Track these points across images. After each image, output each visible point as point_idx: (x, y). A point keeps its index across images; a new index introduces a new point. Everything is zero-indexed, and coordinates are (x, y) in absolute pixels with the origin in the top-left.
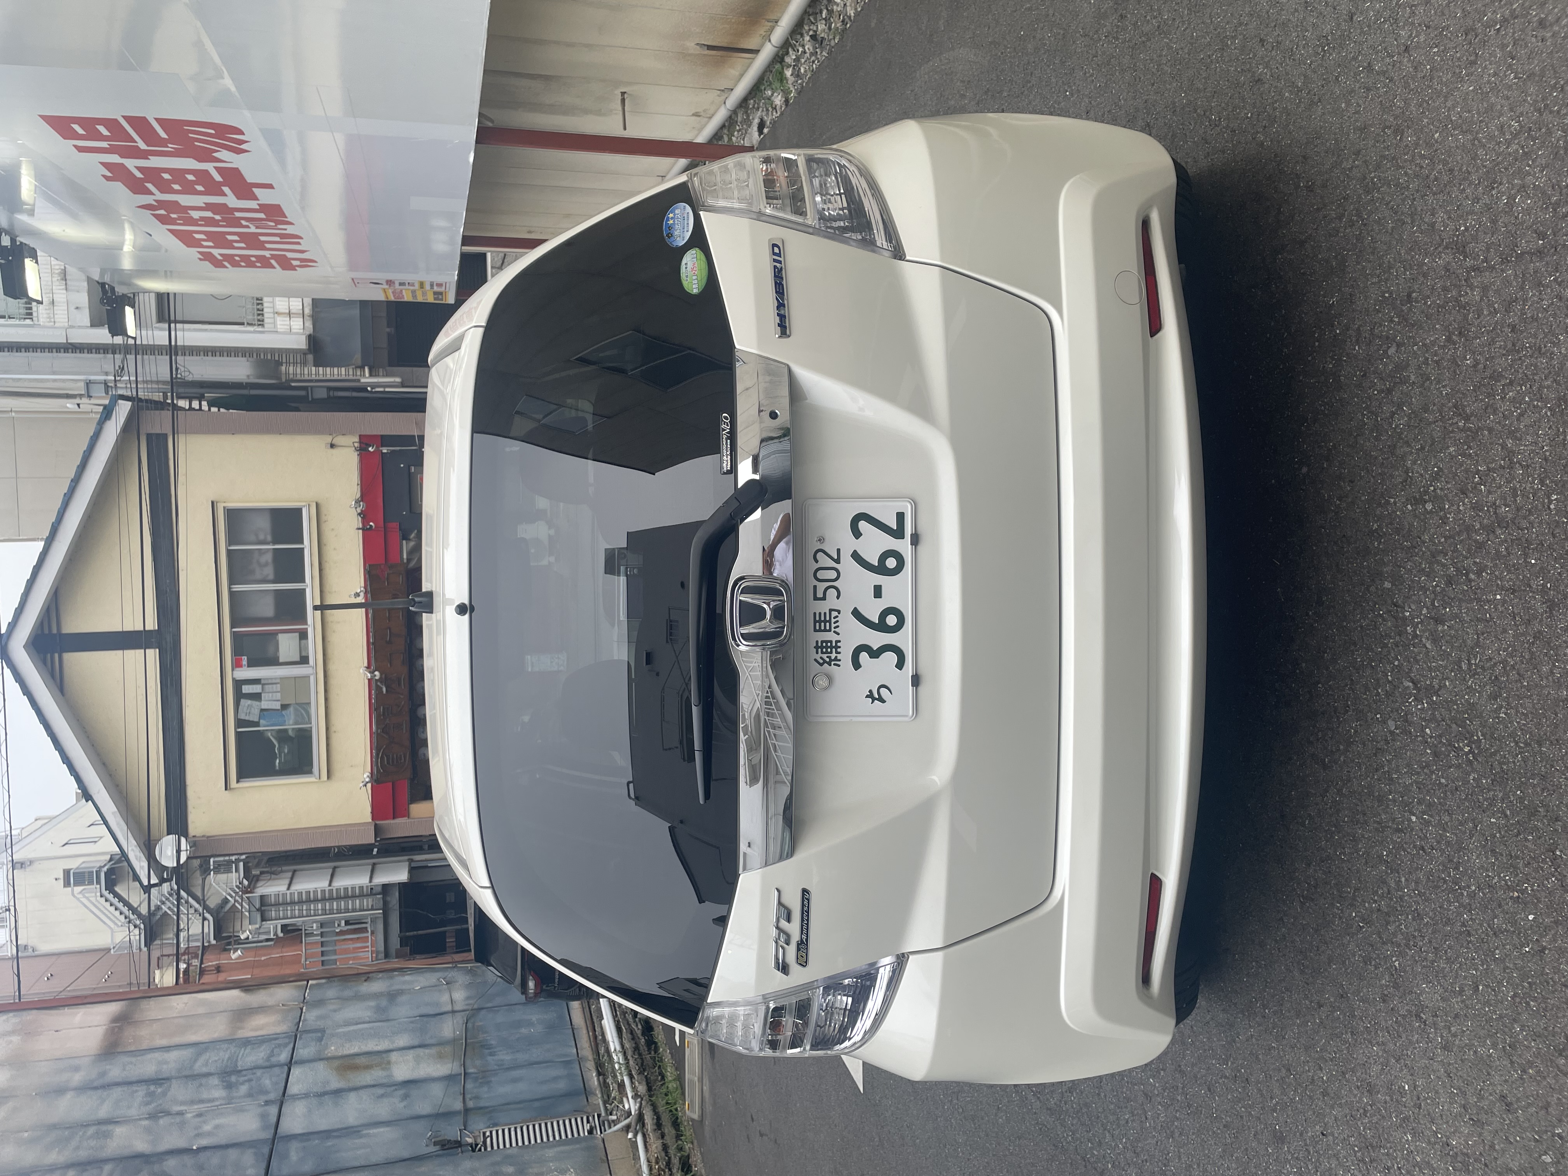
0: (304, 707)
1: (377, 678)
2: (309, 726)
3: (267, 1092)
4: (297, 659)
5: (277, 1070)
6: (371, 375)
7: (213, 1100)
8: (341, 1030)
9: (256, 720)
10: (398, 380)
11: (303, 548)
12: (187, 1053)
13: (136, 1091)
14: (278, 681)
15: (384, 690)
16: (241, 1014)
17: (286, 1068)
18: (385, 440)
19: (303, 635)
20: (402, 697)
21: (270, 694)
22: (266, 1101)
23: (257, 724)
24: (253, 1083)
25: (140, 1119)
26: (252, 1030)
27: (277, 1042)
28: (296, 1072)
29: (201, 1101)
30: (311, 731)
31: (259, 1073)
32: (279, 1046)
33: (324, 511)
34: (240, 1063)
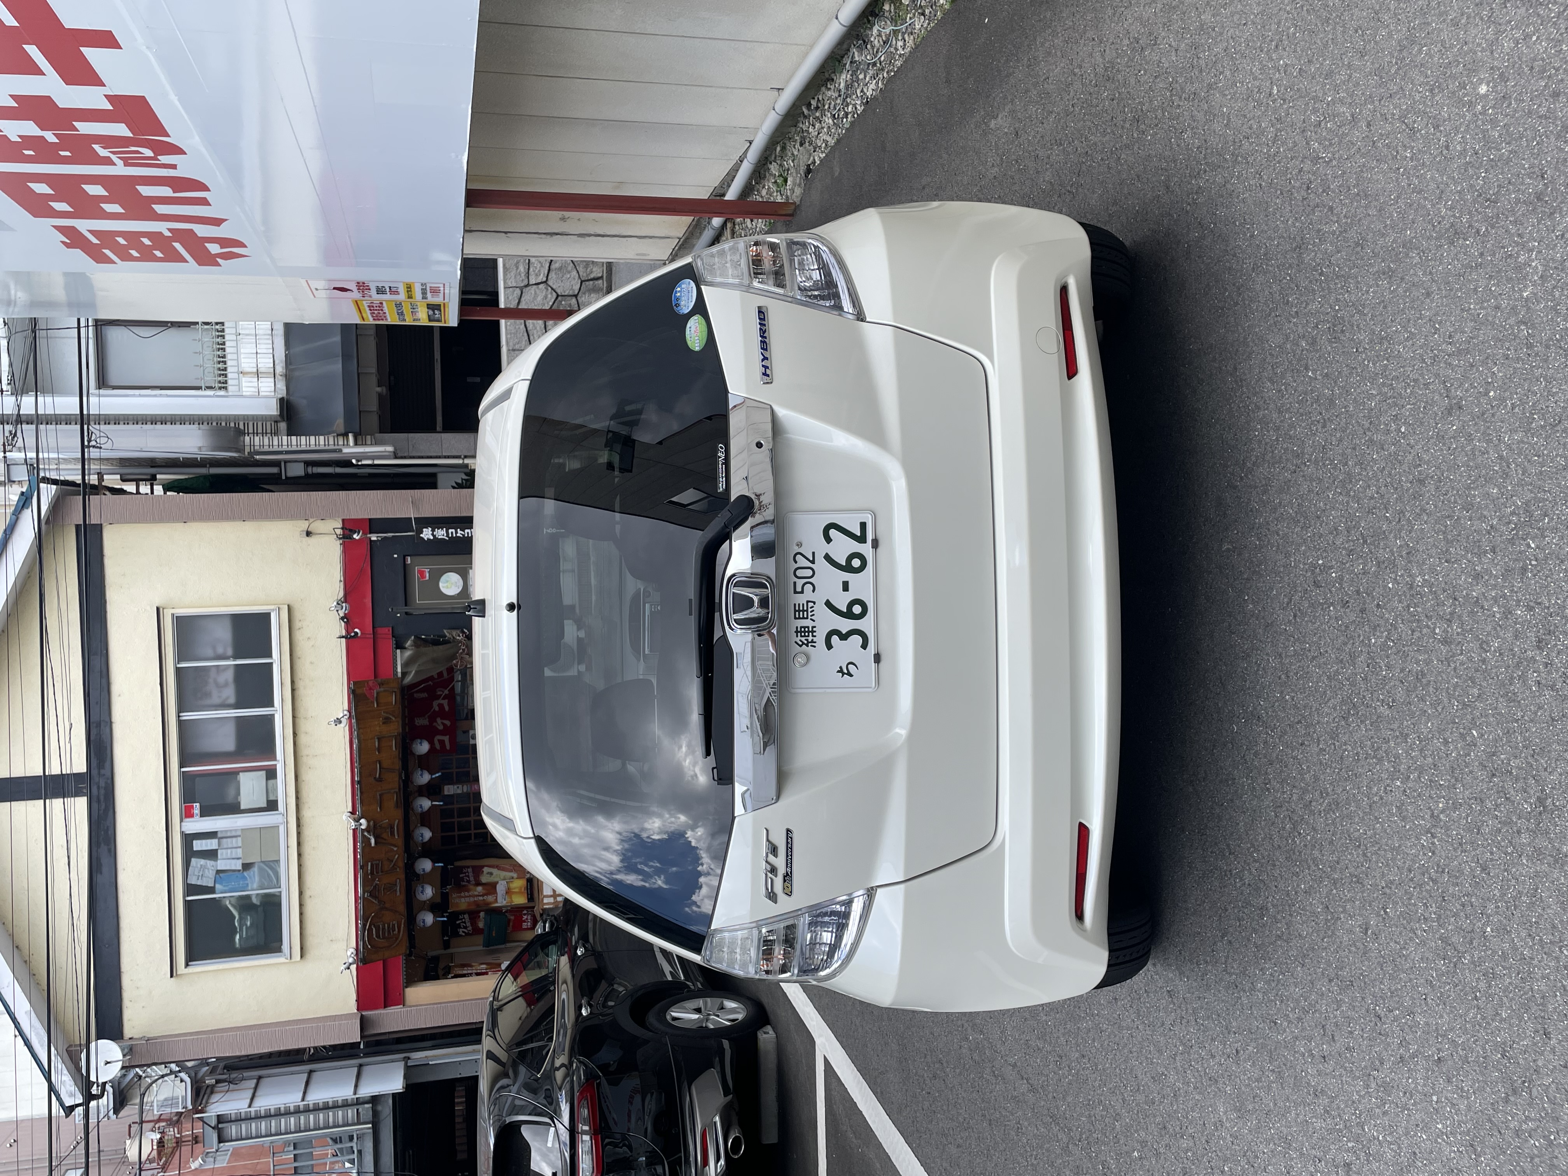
0: (273, 865)
1: (363, 827)
2: (279, 890)
4: (264, 805)
6: (356, 444)
9: (211, 884)
10: (390, 449)
11: (272, 663)
14: (239, 833)
15: (373, 841)
18: (373, 525)
19: (271, 774)
20: (395, 849)
21: (229, 851)
23: (212, 890)
30: (280, 896)
33: (297, 615)
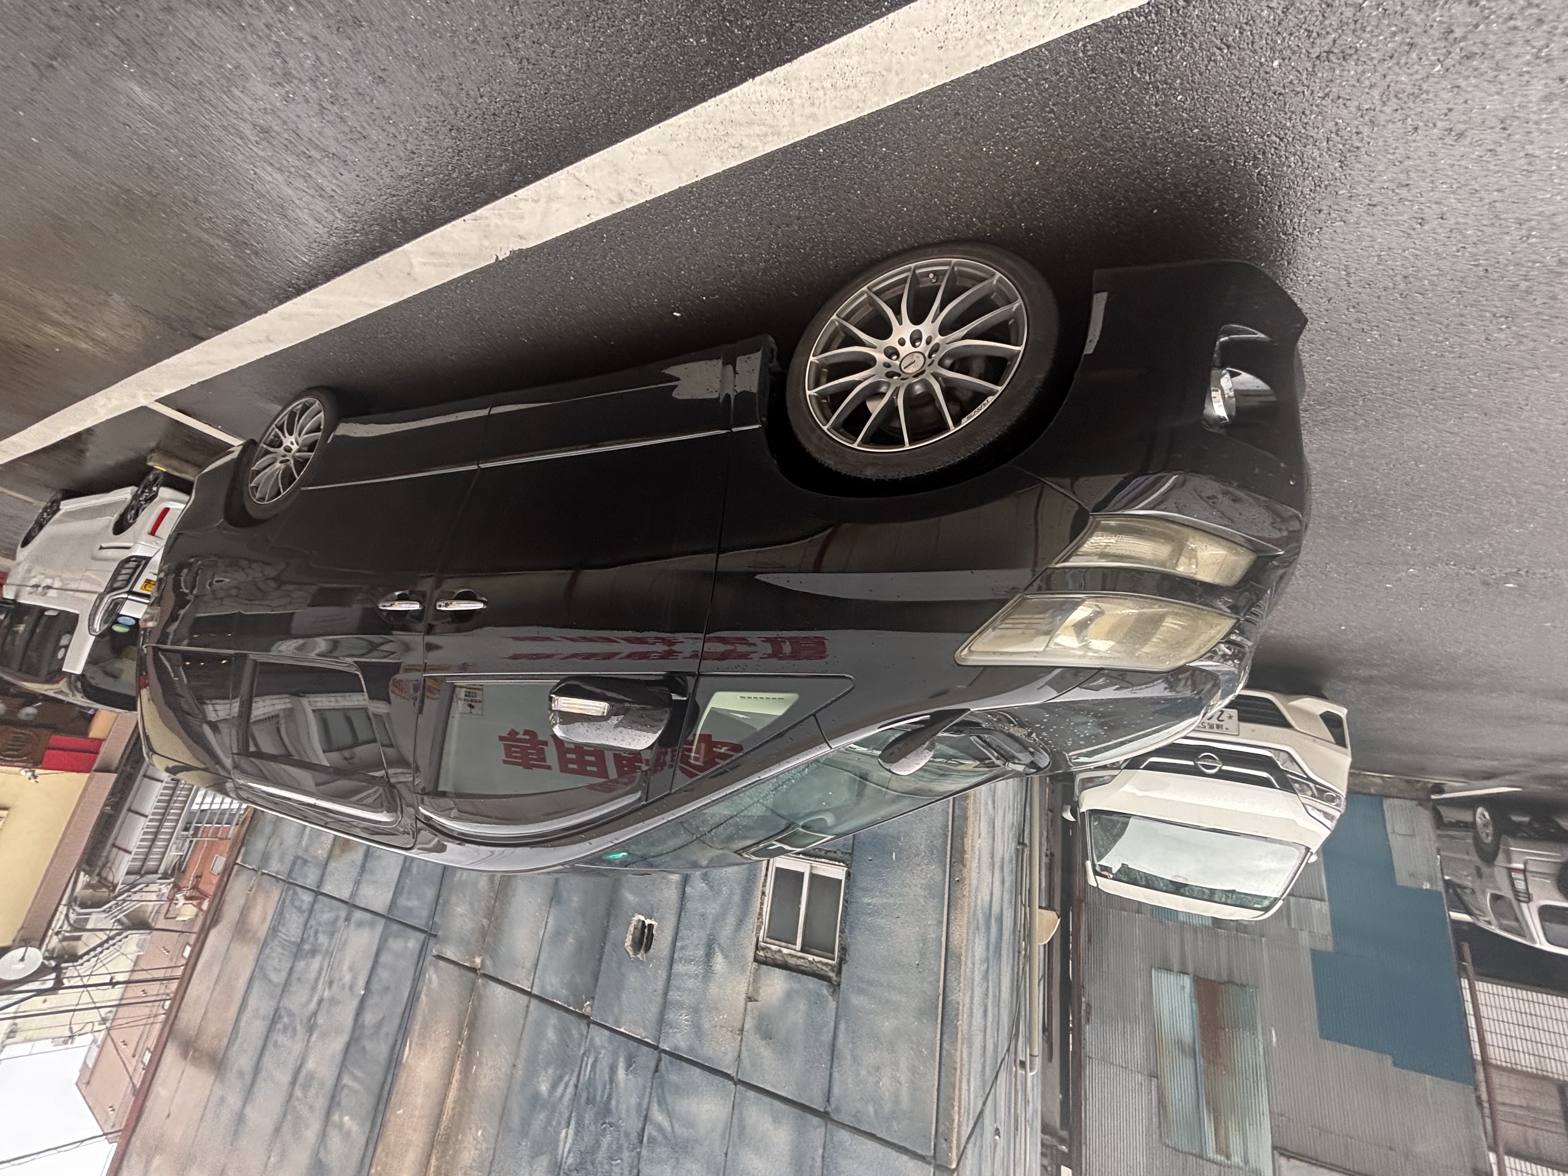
3: (337, 918)
5: (317, 906)
7: (321, 969)
8: (304, 843)
12: (257, 986)
13: (276, 1042)
16: (241, 930)
17: (320, 897)
22: (346, 920)
24: (320, 929)
25: (308, 1041)
26: (263, 923)
27: (287, 902)
28: (327, 889)
29: (317, 980)
31: (313, 922)
32: (292, 901)
34: (293, 939)
